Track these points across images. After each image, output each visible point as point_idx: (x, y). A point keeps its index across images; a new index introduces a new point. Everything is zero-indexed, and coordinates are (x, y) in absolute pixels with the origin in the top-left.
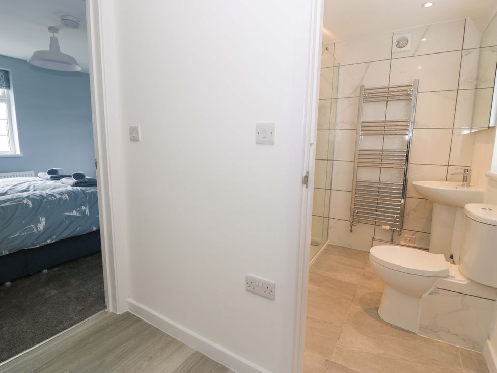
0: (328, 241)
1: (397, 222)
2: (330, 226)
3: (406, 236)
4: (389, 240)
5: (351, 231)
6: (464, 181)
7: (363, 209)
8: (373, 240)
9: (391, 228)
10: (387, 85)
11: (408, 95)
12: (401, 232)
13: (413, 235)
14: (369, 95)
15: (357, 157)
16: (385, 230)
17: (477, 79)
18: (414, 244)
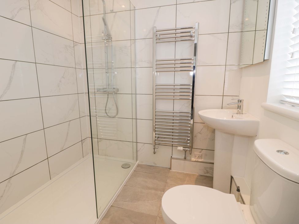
0: (138, 162)
1: (188, 143)
2: (138, 150)
3: (195, 153)
4: (183, 157)
5: (155, 153)
6: (238, 108)
7: (162, 135)
8: (171, 159)
9: (184, 149)
10: (174, 27)
11: (191, 36)
12: (191, 151)
13: (200, 152)
14: (161, 36)
15: (155, 91)
16: (180, 151)
17: (243, 23)
18: (201, 159)
